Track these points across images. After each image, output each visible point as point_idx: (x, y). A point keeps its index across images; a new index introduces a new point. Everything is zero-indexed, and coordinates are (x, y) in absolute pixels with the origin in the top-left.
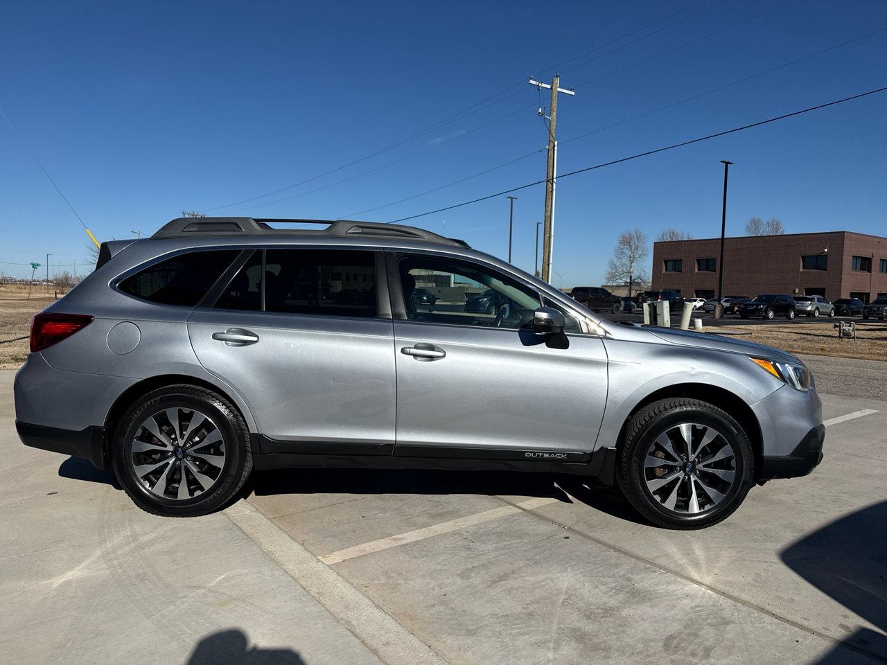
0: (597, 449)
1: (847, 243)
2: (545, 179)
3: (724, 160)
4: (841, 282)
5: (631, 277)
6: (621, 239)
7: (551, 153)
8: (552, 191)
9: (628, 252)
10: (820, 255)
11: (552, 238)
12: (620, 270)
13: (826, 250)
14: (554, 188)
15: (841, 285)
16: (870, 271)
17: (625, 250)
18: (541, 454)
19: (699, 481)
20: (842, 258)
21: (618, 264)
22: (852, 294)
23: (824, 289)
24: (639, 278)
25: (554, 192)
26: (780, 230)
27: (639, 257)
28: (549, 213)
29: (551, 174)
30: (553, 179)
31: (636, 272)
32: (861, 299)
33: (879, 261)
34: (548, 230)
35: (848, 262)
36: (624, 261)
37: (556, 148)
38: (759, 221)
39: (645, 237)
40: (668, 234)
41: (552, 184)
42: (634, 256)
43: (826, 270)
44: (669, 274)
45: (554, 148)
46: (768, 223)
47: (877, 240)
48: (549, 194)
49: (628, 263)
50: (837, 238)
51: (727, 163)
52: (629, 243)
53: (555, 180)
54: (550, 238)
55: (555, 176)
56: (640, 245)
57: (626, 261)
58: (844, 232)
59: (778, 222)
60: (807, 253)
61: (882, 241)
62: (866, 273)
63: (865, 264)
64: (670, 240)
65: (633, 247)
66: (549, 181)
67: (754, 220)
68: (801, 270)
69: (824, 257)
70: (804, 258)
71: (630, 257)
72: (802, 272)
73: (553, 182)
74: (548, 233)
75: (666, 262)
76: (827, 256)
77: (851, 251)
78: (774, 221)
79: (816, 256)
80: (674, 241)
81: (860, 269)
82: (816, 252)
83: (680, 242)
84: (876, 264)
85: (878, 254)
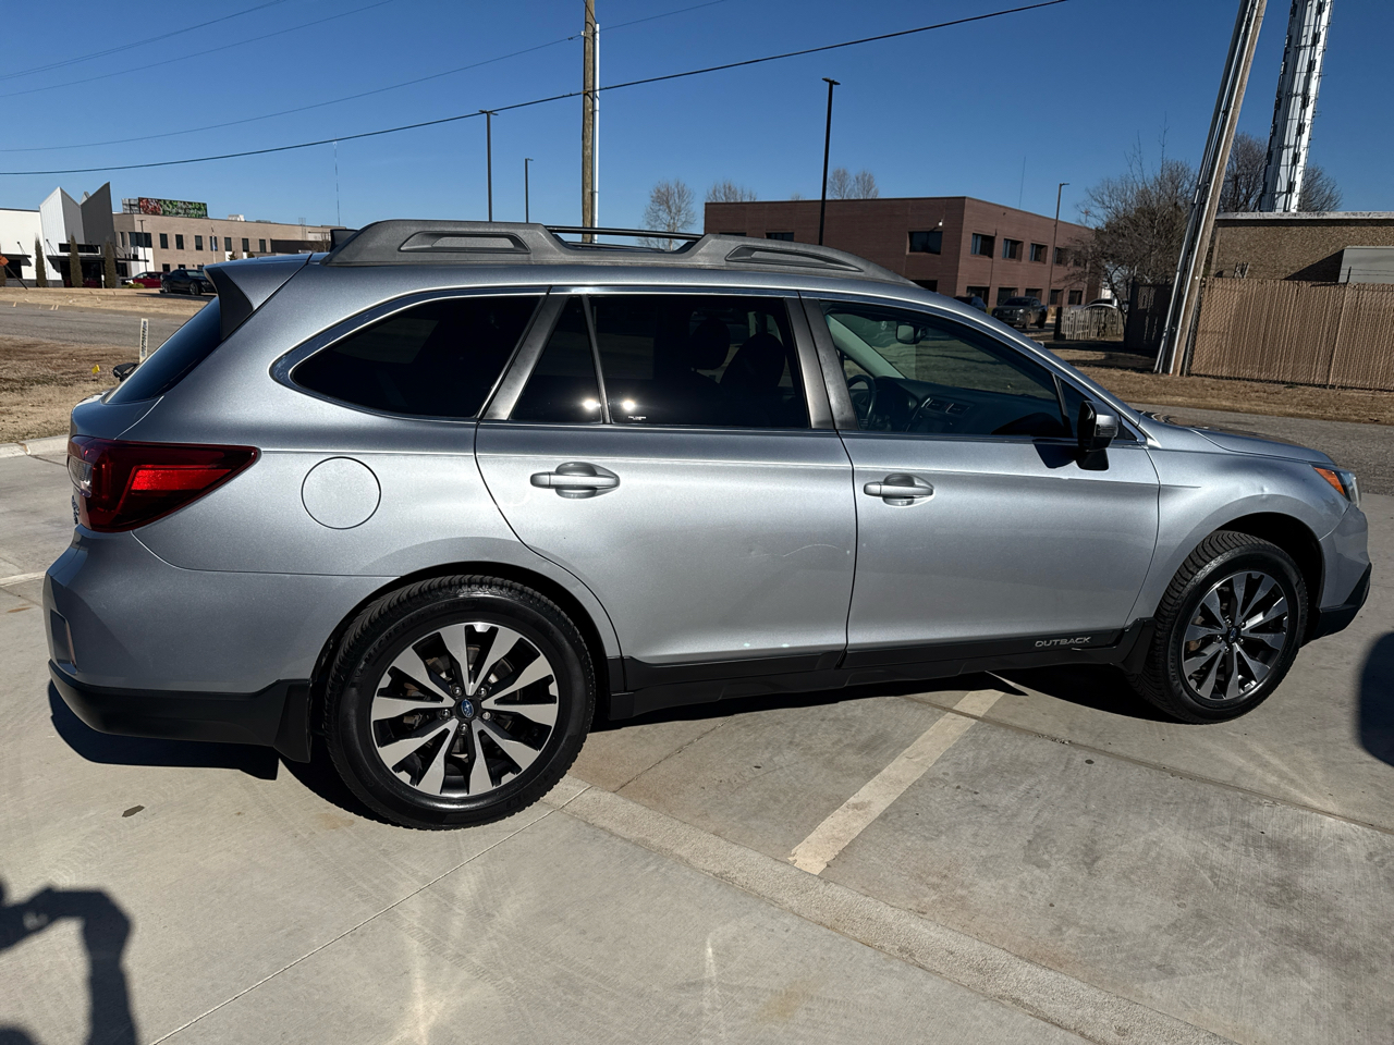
0: (1129, 623)
1: (967, 212)
2: (581, 90)
3: (828, 77)
4: (957, 271)
6: (654, 195)
7: (589, 44)
8: (593, 113)
9: (664, 215)
10: (932, 232)
11: (597, 195)
13: (941, 224)
14: (597, 107)
15: (957, 276)
16: (991, 256)
18: (1056, 641)
19: (1243, 653)
20: (961, 236)
22: (970, 289)
23: (936, 282)
25: (597, 114)
26: (873, 190)
27: (682, 226)
28: (589, 151)
29: (591, 82)
30: (594, 91)
32: (979, 295)
33: (1003, 241)
34: (588, 180)
35: (967, 243)
37: (598, 36)
38: (845, 174)
39: (690, 194)
40: (723, 191)
41: (593, 100)
42: (674, 223)
43: (939, 253)
45: (594, 35)
46: (857, 179)
47: (1003, 210)
48: (587, 117)
50: (955, 206)
51: (832, 83)
52: (667, 202)
53: (598, 93)
54: (592, 194)
55: (597, 87)
56: (683, 206)
58: (964, 198)
59: (870, 177)
60: (917, 228)
62: (987, 259)
63: (986, 245)
64: (724, 200)
65: (674, 210)
66: (588, 93)
67: (839, 172)
68: (908, 252)
69: (936, 234)
70: (911, 234)
71: (669, 226)
72: (908, 257)
73: (595, 96)
74: (590, 186)
76: (941, 232)
77: (971, 225)
78: (864, 175)
79: (928, 233)
80: (732, 201)
81: (981, 253)
82: (928, 227)
83: (742, 203)
84: (999, 246)
85: (1002, 232)
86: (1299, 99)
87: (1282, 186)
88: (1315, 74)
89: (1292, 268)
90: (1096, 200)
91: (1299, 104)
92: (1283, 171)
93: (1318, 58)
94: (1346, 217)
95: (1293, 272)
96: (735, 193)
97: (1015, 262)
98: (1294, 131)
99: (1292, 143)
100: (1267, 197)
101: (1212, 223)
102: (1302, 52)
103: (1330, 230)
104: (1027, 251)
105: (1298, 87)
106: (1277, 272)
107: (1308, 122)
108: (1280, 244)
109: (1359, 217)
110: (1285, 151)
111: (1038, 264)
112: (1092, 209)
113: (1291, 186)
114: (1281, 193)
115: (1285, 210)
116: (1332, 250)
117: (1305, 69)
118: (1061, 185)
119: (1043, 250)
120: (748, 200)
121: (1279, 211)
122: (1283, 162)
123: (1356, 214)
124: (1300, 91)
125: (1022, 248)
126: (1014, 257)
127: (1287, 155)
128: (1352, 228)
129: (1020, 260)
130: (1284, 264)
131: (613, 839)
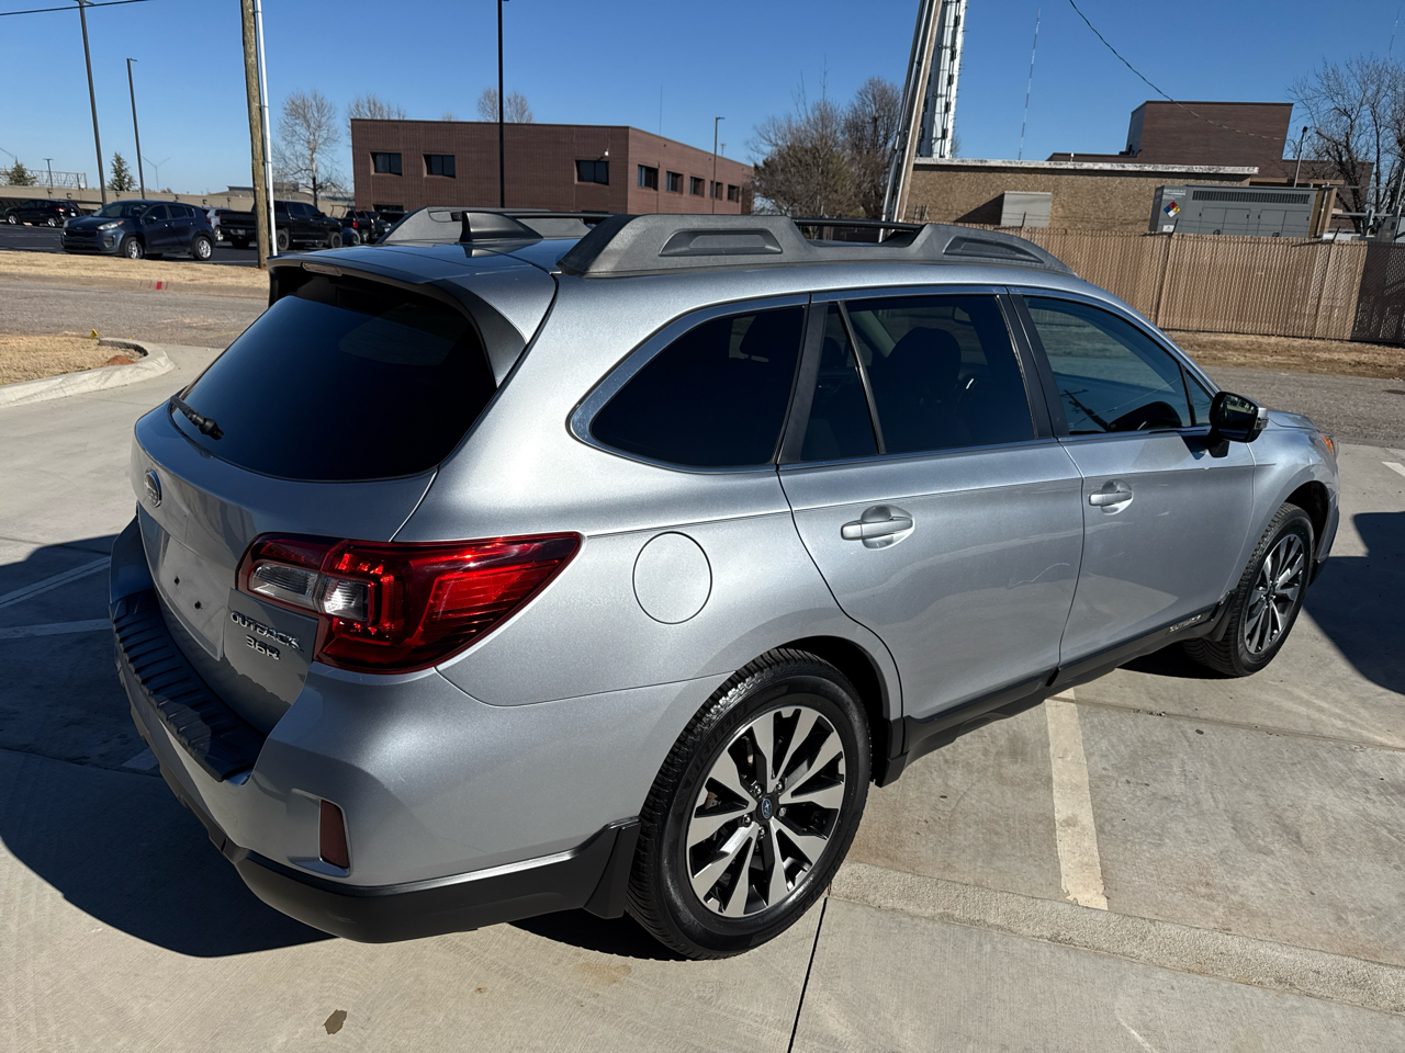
1: (631, 143)
4: (626, 203)
5: (314, 179)
9: (301, 130)
10: (599, 161)
11: (267, 110)
12: (292, 165)
13: (607, 153)
16: (656, 188)
17: (297, 128)
20: (627, 167)
21: (288, 154)
24: (328, 180)
26: (527, 113)
27: (324, 143)
31: (321, 169)
33: (665, 174)
35: (634, 175)
36: (298, 148)
39: (331, 108)
40: (366, 106)
42: (314, 140)
43: (607, 184)
44: (382, 178)
48: (248, 17)
49: (307, 153)
50: (619, 135)
52: (305, 117)
54: (261, 109)
56: (323, 120)
57: (301, 148)
58: (627, 128)
59: (523, 99)
60: (583, 156)
61: (668, 144)
62: (652, 191)
63: (650, 177)
65: (313, 125)
68: (576, 182)
69: (605, 163)
70: (578, 163)
71: (309, 142)
72: (577, 186)
74: (257, 99)
75: (374, 155)
76: (607, 163)
77: (637, 156)
78: (516, 97)
79: (595, 162)
80: (379, 118)
81: (646, 185)
82: (594, 156)
83: (389, 121)
84: (663, 179)
85: (665, 165)
86: (949, 51)
87: (937, 133)
88: (960, 28)
89: (962, 211)
90: (764, 138)
91: (948, 57)
92: (938, 118)
93: (962, 14)
94: (1004, 165)
95: (962, 214)
96: (381, 109)
97: (677, 195)
98: (946, 82)
99: (944, 93)
100: (925, 142)
101: (911, 168)
102: (949, 7)
103: (991, 176)
104: (687, 184)
105: (947, 41)
106: (950, 214)
107: (956, 74)
108: (951, 188)
109: (1014, 165)
110: (939, 100)
111: (697, 198)
112: (761, 146)
113: (944, 132)
114: (937, 139)
115: (941, 156)
116: (993, 195)
117: (952, 24)
118: (717, 119)
119: (701, 183)
120: (397, 118)
121: (936, 156)
122: (938, 110)
123: (1011, 163)
124: (949, 44)
125: (682, 181)
126: (676, 190)
127: (941, 103)
128: (1009, 175)
129: (682, 192)
130: (955, 206)
131: (916, 921)
